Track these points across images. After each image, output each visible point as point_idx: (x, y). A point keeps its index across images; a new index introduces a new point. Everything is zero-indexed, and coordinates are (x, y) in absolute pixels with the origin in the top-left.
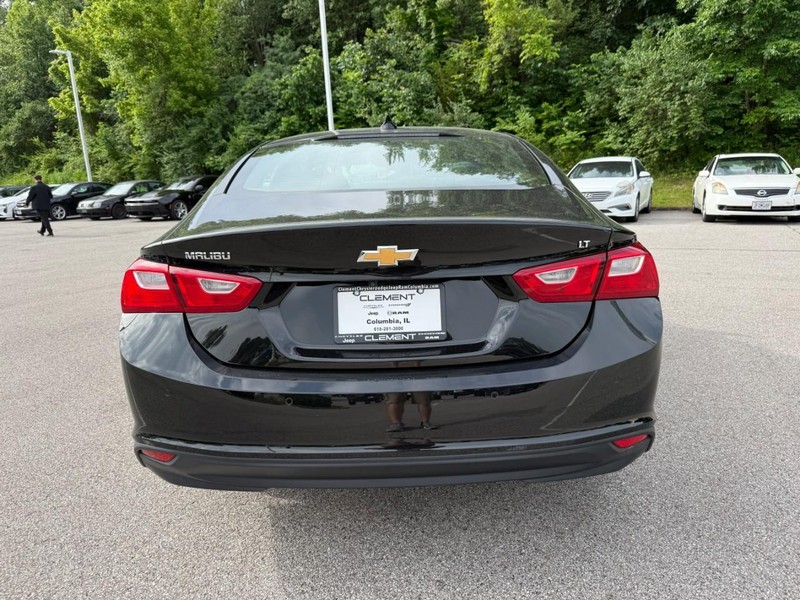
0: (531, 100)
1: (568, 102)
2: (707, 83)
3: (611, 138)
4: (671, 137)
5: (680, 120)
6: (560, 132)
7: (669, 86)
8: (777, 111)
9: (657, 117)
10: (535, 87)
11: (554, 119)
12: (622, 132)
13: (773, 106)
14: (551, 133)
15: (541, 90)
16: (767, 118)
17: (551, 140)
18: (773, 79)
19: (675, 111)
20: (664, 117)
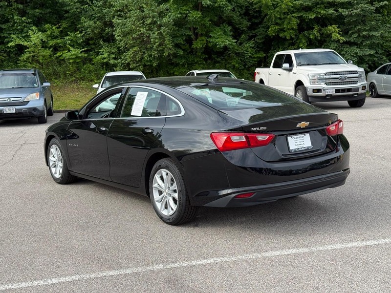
0: (34, 21)
1: (65, 24)
2: (174, 20)
3: (106, 55)
4: (154, 57)
5: (160, 45)
6: (64, 47)
7: (149, 21)
8: (213, 40)
9: (143, 42)
10: (37, 10)
11: (56, 37)
12: (113, 51)
13: (210, 37)
14: (56, 49)
15: (41, 13)
16: (207, 46)
17: (58, 54)
18: (208, 19)
19: (156, 38)
20: (149, 42)
